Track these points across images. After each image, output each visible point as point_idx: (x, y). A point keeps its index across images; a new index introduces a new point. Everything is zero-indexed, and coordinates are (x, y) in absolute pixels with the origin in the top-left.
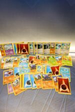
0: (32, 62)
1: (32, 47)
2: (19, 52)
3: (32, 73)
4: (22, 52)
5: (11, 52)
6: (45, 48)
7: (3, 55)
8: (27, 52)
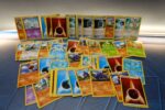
0: (73, 50)
1: (73, 24)
2: (51, 33)
3: (72, 68)
4: (56, 33)
5: (36, 33)
6: (96, 27)
7: (21, 38)
8: (64, 33)
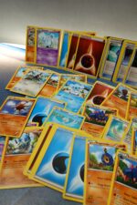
0: (98, 101)
1: (114, 55)
2: (72, 62)
3: (84, 133)
4: (80, 65)
5: (51, 58)
7: (28, 59)
8: (93, 68)
